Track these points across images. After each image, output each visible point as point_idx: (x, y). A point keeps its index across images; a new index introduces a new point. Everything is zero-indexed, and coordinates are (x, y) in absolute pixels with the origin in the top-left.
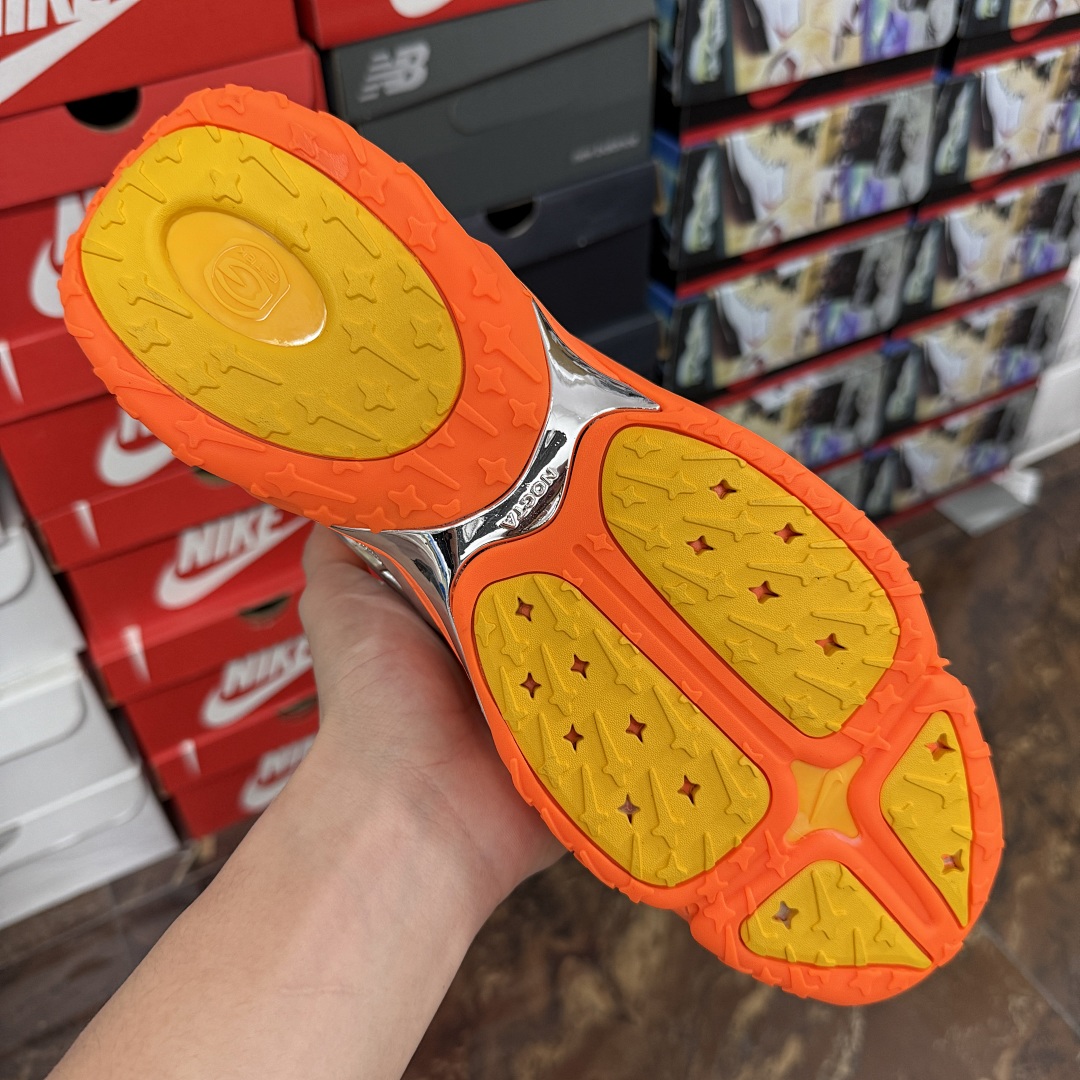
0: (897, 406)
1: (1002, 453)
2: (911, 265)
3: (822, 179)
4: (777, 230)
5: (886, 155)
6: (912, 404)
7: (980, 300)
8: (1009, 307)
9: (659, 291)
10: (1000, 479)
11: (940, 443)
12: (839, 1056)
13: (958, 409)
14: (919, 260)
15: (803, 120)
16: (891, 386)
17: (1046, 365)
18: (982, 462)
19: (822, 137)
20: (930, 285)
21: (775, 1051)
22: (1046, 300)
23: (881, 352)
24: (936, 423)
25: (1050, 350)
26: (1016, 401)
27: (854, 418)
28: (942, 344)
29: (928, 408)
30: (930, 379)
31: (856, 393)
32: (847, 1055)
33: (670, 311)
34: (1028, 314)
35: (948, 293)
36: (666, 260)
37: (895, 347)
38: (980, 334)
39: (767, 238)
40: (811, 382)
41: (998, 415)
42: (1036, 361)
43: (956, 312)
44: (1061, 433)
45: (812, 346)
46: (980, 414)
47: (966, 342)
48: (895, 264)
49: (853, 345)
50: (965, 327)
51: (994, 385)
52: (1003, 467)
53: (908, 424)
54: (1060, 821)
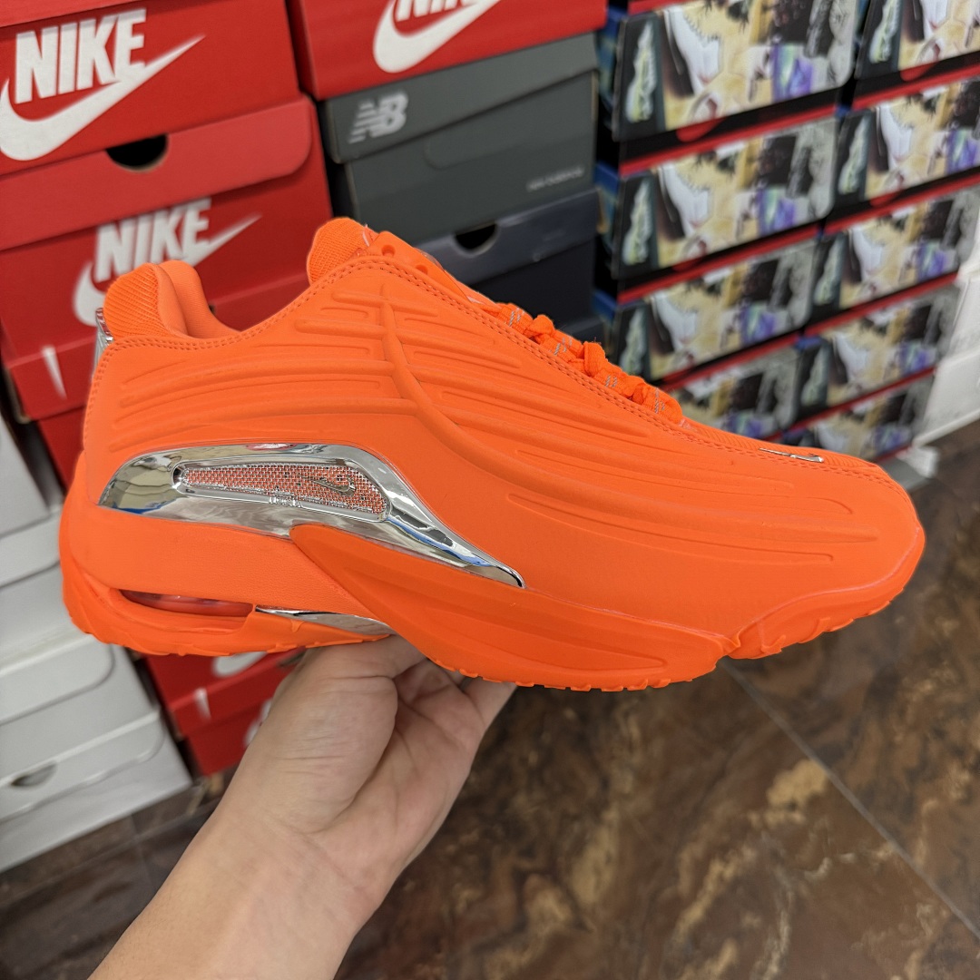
0: (810, 394)
1: (905, 434)
2: (820, 272)
3: (741, 200)
4: (703, 244)
5: (796, 179)
6: (824, 391)
7: (881, 301)
8: (906, 307)
9: (603, 298)
10: (902, 456)
11: (849, 425)
12: (770, 958)
13: (863, 396)
14: (827, 268)
15: (724, 151)
16: (805, 376)
17: (940, 356)
18: (887, 441)
19: (740, 165)
20: (837, 288)
21: (714, 953)
22: (940, 301)
23: (796, 347)
24: (846, 408)
25: (944, 343)
26: (914, 388)
27: (773, 404)
28: (848, 340)
29: (838, 395)
30: (839, 370)
31: (774, 382)
32: (776, 957)
33: (613, 315)
34: (924, 312)
35: (852, 295)
36: (609, 272)
37: (808, 343)
38: (882, 330)
39: (695, 251)
40: (735, 374)
41: (900, 399)
42: (931, 353)
43: (860, 312)
44: (957, 416)
45: (735, 343)
46: (884, 399)
47: (870, 337)
48: (806, 271)
49: (771, 342)
50: (868, 324)
51: (896, 374)
52: (906, 446)
53: (821, 409)
54: (959, 752)
